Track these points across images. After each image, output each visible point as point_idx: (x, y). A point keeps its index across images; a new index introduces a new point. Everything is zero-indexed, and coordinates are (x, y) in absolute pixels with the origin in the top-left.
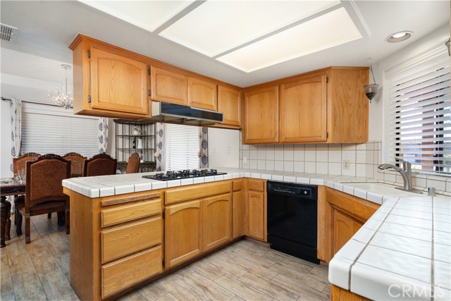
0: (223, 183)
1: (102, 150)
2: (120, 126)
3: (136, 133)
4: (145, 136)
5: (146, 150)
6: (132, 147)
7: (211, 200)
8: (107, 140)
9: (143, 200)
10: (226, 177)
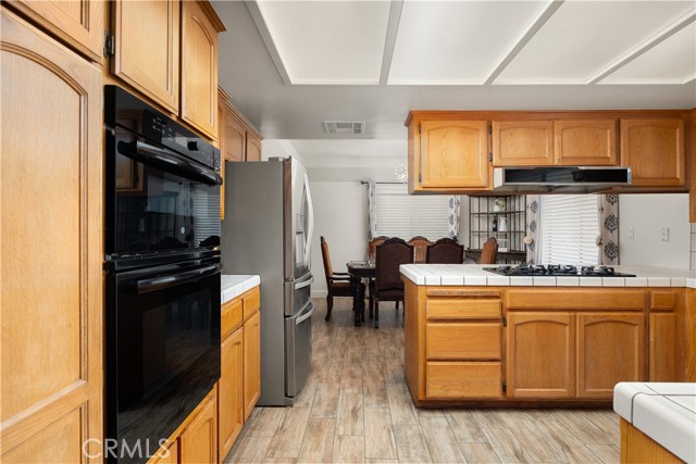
0: (622, 291)
1: (452, 233)
2: (475, 200)
3: (496, 209)
4: (510, 213)
5: (512, 234)
6: (491, 230)
7: (594, 317)
8: (458, 220)
9: (475, 297)
10: (630, 282)
